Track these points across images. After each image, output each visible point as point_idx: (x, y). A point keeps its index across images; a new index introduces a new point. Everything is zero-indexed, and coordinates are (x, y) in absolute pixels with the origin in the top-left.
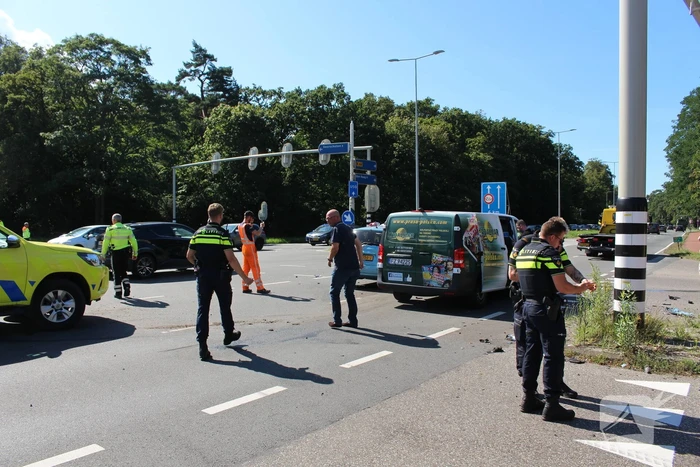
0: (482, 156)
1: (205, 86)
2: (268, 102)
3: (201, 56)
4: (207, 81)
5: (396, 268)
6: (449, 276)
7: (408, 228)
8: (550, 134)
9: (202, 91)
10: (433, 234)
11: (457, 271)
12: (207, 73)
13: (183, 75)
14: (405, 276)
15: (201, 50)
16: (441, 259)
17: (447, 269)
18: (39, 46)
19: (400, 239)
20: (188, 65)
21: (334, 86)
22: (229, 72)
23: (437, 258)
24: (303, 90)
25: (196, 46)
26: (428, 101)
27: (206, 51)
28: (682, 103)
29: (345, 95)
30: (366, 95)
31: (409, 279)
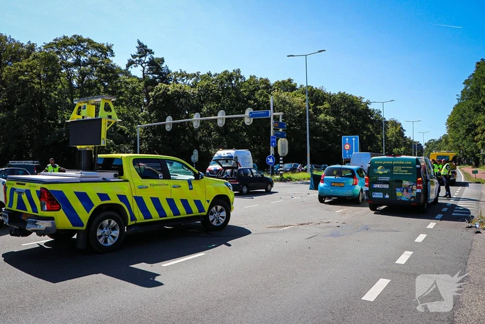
0: (328, 118)
1: (146, 70)
2: (190, 82)
3: (143, 50)
4: (147, 67)
5: (378, 190)
6: (414, 194)
7: (386, 166)
8: (368, 103)
9: (144, 74)
10: (402, 169)
11: (419, 191)
12: (147, 62)
13: (130, 63)
14: (384, 195)
15: (143, 46)
16: (408, 184)
17: (412, 190)
18: (31, 43)
19: (381, 172)
20: (134, 56)
21: (234, 71)
22: (162, 60)
23: (406, 183)
24: (213, 74)
25: (139, 43)
26: (290, 81)
27: (146, 47)
28: (464, 83)
29: (241, 77)
30: (251, 77)
31: (387, 196)
